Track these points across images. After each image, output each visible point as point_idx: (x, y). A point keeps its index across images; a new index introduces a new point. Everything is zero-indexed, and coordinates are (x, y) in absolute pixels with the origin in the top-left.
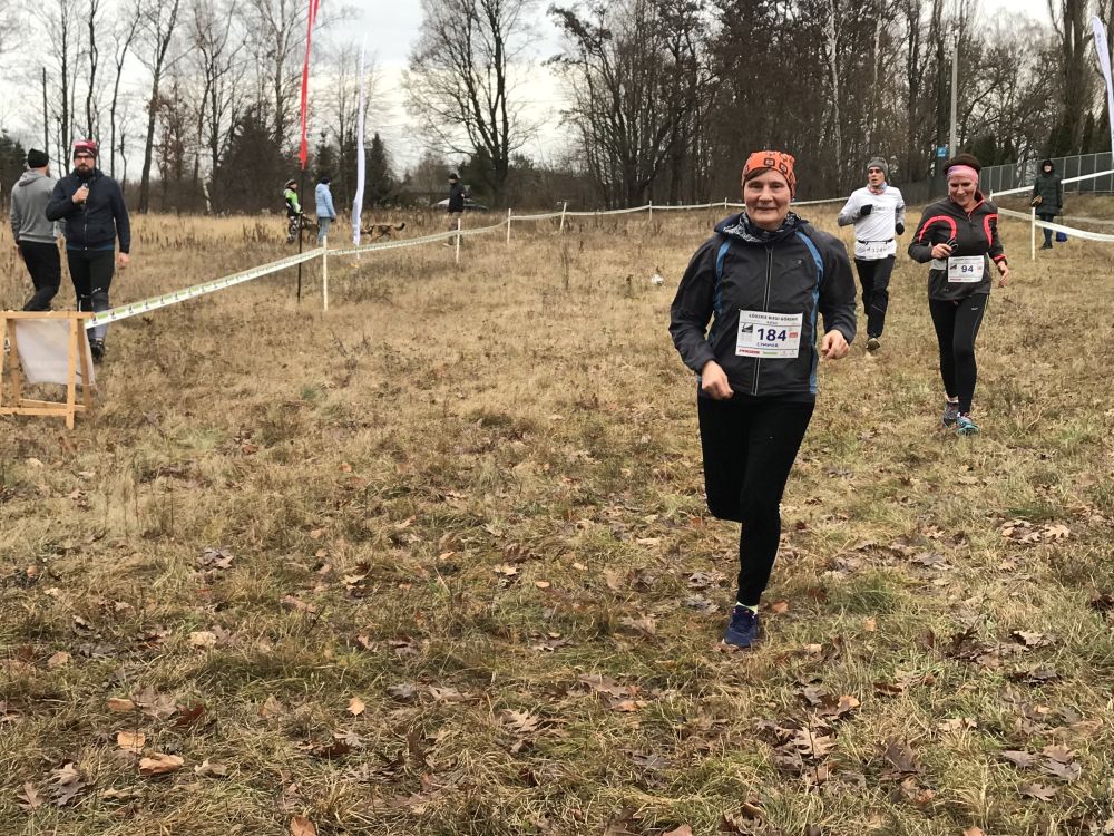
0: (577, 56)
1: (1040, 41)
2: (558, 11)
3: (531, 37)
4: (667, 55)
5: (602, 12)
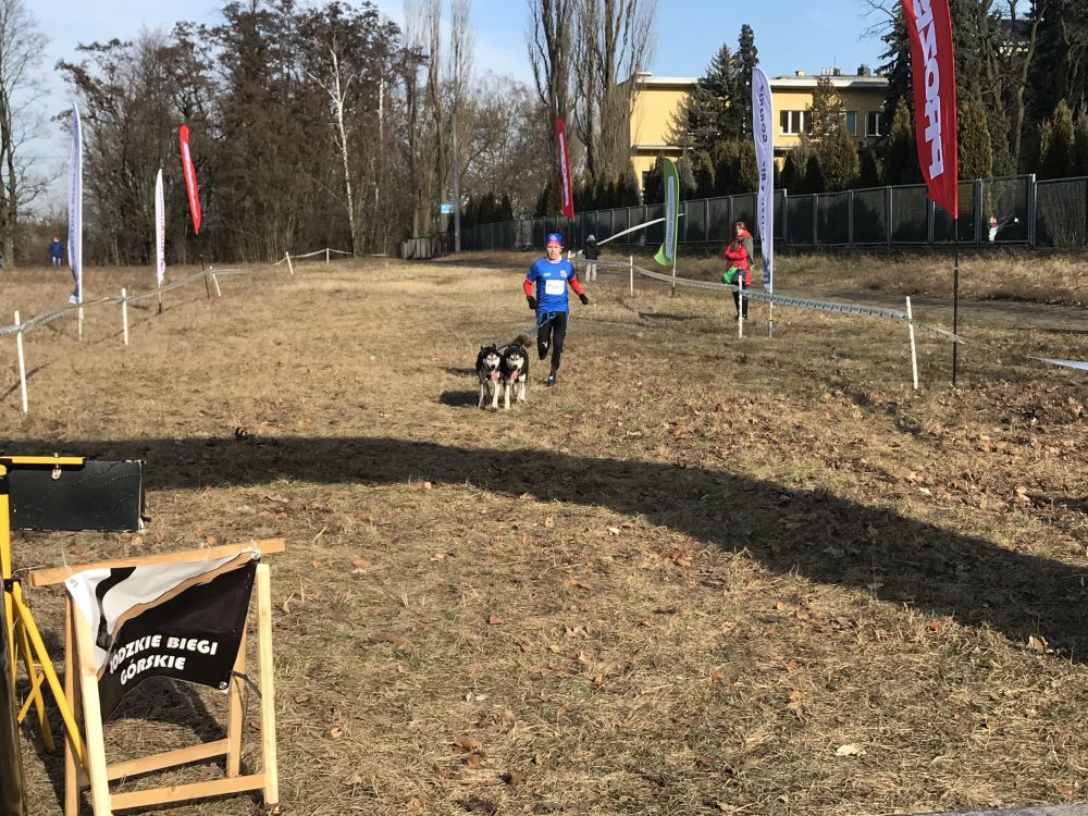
0: (86, 112)
1: (524, 104)
2: (69, 67)
3: (38, 93)
4: (175, 111)
5: (112, 69)
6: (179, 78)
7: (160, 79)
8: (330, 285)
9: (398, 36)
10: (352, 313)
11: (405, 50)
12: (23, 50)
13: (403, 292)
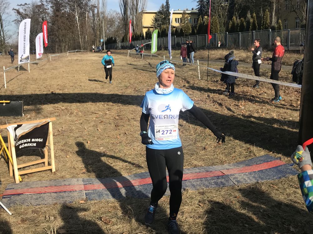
0: (20, 20)
1: (119, 17)
2: (15, 10)
3: (9, 16)
4: (40, 19)
5: (25, 10)
6: (41, 12)
7: (36, 12)
8: (75, 58)
9: (90, 2)
10: (80, 64)
11: (92, 5)
12: (5, 6)
13: (92, 60)
